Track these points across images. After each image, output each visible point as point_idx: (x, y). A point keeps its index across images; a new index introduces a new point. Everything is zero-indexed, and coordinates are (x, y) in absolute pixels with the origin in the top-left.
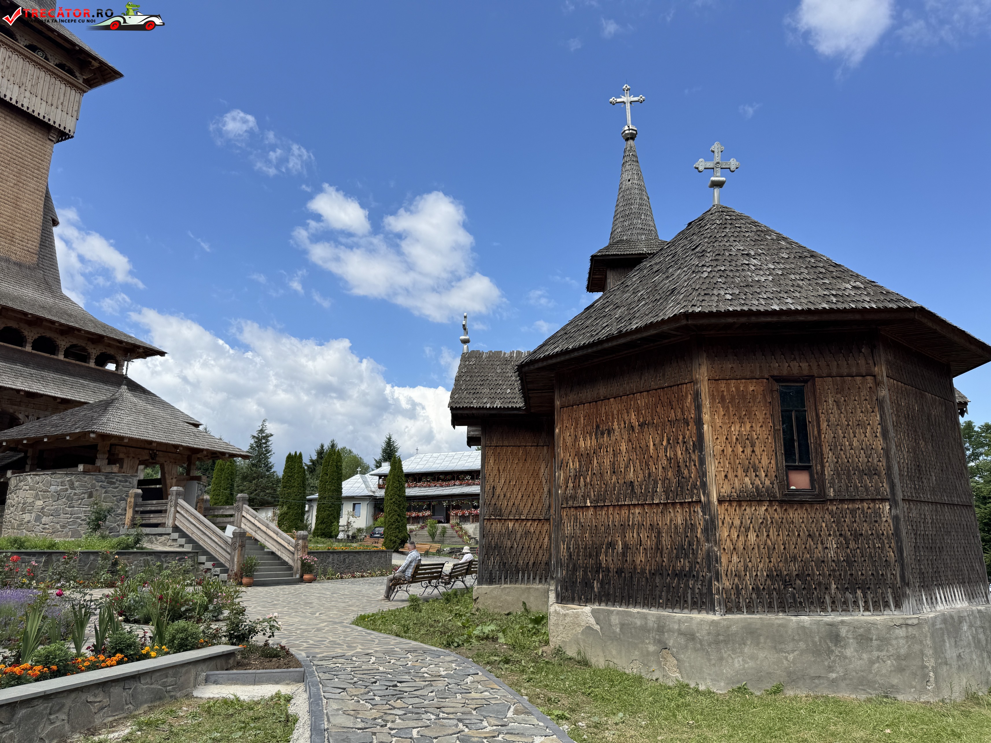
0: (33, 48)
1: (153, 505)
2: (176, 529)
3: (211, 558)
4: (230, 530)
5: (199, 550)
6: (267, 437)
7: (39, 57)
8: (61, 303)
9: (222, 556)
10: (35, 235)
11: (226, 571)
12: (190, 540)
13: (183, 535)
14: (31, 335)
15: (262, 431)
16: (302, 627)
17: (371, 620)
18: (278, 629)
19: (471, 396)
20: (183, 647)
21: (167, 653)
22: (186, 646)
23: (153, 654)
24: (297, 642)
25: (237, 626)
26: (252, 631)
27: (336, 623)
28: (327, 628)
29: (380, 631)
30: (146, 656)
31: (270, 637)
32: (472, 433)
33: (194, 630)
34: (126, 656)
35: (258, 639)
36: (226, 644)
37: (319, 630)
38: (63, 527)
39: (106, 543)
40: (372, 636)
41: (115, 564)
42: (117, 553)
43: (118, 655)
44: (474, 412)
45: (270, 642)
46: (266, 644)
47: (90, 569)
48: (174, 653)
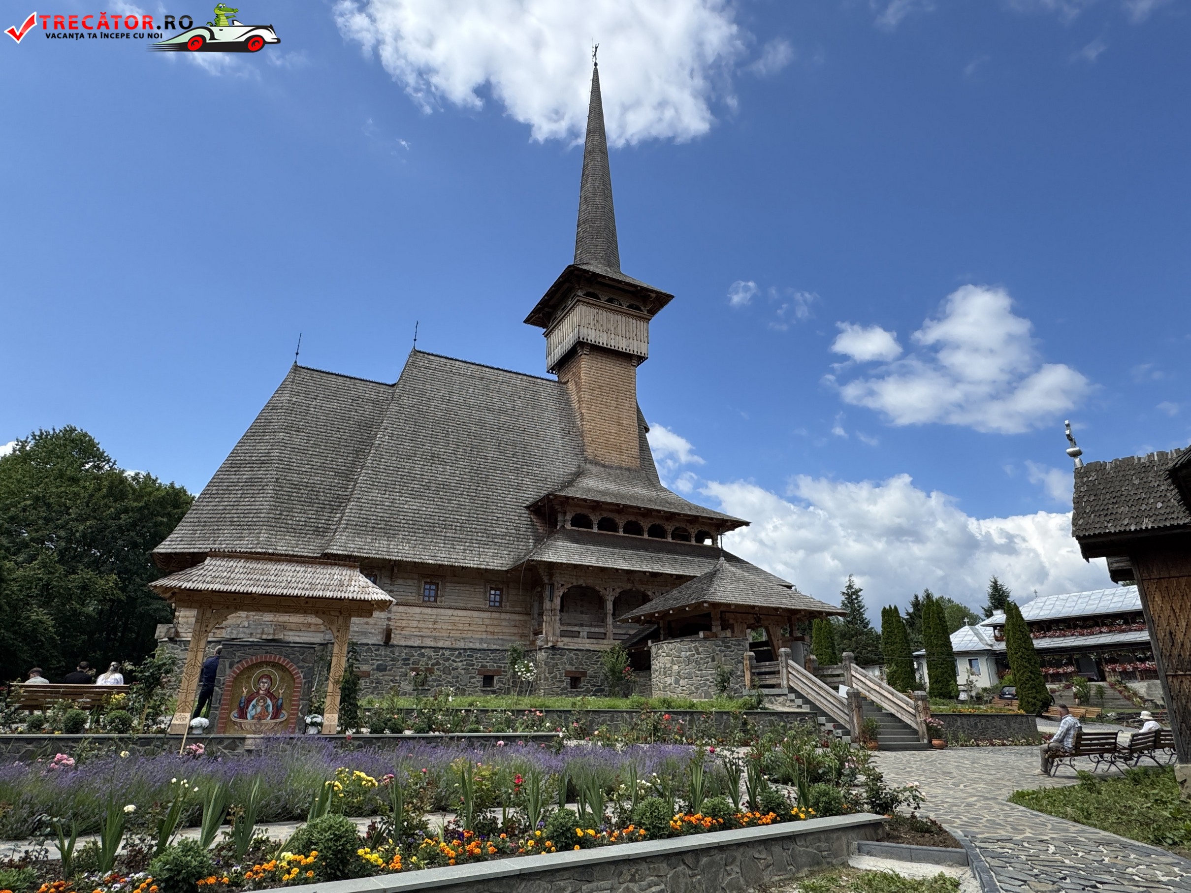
0: (610, 300)
1: (766, 666)
2: (791, 690)
3: (831, 719)
4: (843, 690)
5: (817, 711)
6: (856, 592)
7: (615, 305)
8: (662, 495)
9: (842, 717)
10: (636, 443)
11: (847, 733)
12: (807, 701)
13: (799, 696)
14: (646, 525)
15: (850, 587)
16: (947, 800)
17: (1033, 798)
18: (923, 800)
19: (1102, 518)
20: (827, 811)
21: (815, 817)
22: (832, 810)
23: (802, 816)
24: (948, 818)
25: (877, 793)
26: (895, 800)
27: (987, 799)
28: (979, 804)
29: (1050, 813)
30: (796, 818)
31: (915, 808)
32: (1115, 565)
33: (836, 795)
34: (778, 815)
35: (904, 810)
36: (870, 812)
37: (970, 805)
38: (697, 688)
39: (734, 704)
40: (1041, 819)
41: (745, 723)
42: (745, 713)
43: (771, 813)
44: (1113, 538)
45: (917, 814)
46: (913, 817)
47: (726, 728)
48: (821, 817)
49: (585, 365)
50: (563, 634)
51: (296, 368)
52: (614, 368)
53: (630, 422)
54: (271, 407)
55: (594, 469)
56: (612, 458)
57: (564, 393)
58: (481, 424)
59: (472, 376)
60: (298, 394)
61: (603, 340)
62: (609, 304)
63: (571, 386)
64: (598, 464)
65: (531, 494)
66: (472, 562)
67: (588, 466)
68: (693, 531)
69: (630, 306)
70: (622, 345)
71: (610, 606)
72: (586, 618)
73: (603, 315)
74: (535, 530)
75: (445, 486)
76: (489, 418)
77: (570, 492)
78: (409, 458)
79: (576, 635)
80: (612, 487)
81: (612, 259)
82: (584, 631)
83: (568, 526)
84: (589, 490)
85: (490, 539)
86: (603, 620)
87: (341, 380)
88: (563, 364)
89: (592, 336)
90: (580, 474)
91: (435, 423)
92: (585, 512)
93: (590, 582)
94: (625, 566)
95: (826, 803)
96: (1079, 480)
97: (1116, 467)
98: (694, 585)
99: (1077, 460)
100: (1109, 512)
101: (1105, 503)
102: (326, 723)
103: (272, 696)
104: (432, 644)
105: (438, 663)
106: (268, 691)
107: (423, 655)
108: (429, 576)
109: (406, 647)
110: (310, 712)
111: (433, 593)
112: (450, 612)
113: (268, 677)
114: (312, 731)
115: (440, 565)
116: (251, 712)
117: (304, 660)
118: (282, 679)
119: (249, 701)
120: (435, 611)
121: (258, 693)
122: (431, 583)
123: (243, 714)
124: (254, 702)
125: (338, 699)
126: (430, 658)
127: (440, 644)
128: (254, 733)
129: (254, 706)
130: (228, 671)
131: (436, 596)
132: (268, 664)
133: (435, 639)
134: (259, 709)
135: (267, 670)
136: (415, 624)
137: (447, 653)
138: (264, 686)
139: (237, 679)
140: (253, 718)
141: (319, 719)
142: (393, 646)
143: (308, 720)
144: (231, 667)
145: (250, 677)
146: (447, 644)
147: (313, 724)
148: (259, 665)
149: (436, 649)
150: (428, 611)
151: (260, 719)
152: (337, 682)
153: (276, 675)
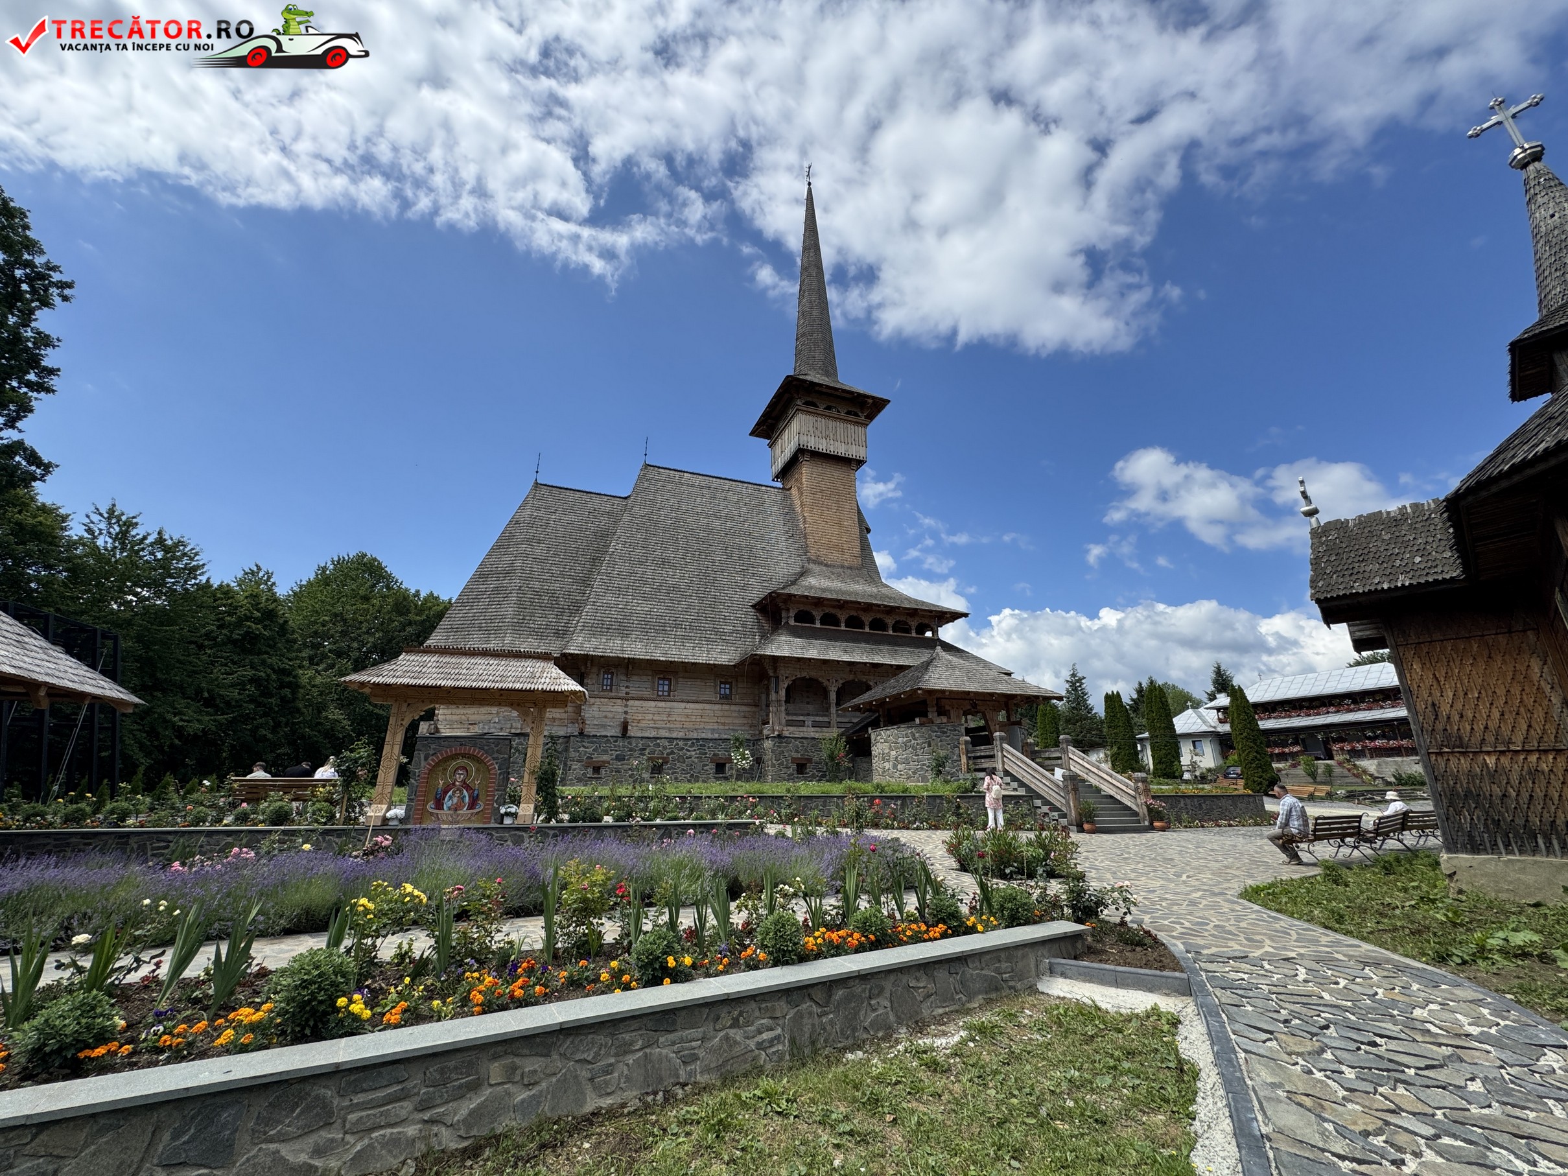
0: (829, 408)
1: (982, 750)
2: (1007, 773)
3: (1046, 802)
4: (1059, 773)
5: (1032, 794)
6: (1080, 680)
7: (833, 412)
8: (883, 590)
9: (1057, 800)
10: (857, 543)
11: (1064, 815)
12: (1022, 784)
13: (1014, 779)
14: (867, 619)
15: (1073, 675)
17: (1269, 894)
20: (1014, 920)
21: (995, 928)
22: (1019, 919)
23: (980, 928)
26: (1100, 903)
27: (1214, 894)
28: (1204, 902)
30: (972, 930)
31: (1125, 914)
32: (1358, 634)
34: (949, 928)
35: (1110, 914)
36: (1068, 920)
38: (914, 773)
39: (948, 787)
41: (958, 807)
42: (958, 797)
43: (940, 925)
44: (1360, 599)
46: (1123, 923)
47: (939, 811)
48: (1007, 927)
49: (807, 472)
50: (789, 723)
51: (537, 485)
52: (834, 473)
53: (851, 523)
54: (514, 522)
55: (817, 568)
56: (835, 557)
57: (787, 498)
58: (709, 530)
59: (700, 487)
60: (538, 509)
61: (822, 446)
62: (827, 412)
63: (794, 491)
64: (820, 563)
65: (756, 594)
66: (700, 656)
67: (811, 566)
68: (913, 624)
69: (849, 413)
70: (840, 449)
71: (833, 696)
72: (810, 708)
73: (821, 422)
74: (761, 628)
75: (675, 588)
76: (717, 524)
77: (793, 590)
78: (641, 563)
79: (802, 724)
80: (834, 584)
81: (830, 367)
82: (809, 720)
83: (792, 622)
84: (811, 588)
85: (718, 636)
86: (828, 709)
87: (578, 495)
88: (786, 472)
89: (812, 443)
90: (803, 573)
91: (665, 531)
92: (807, 608)
93: (814, 674)
94: (846, 658)
95: (1012, 910)
96: (1316, 541)
97: (1361, 523)
98: (909, 674)
99: (1313, 520)
100: (1355, 571)
101: (1349, 561)
102: (520, 812)
103: (468, 788)
104: (667, 735)
105: (672, 753)
106: (464, 782)
107: (658, 745)
108: (662, 672)
109: (642, 738)
110: (504, 804)
111: (666, 688)
112: (683, 705)
113: (464, 768)
114: (508, 821)
115: (671, 662)
116: (447, 803)
117: (498, 752)
118: (478, 770)
119: (446, 792)
120: (669, 704)
121: (454, 784)
122: (664, 679)
123: (440, 805)
124: (450, 793)
125: (534, 789)
126: (665, 748)
127: (674, 735)
128: (451, 823)
129: (450, 797)
130: (423, 763)
131: (669, 691)
132: (464, 756)
133: (670, 730)
134: (455, 800)
135: (461, 761)
136: (650, 716)
137: (681, 743)
138: (460, 778)
139: (432, 771)
140: (449, 808)
141: (513, 809)
142: (630, 737)
143: (503, 811)
144: (426, 759)
145: (445, 769)
146: (681, 735)
147: (508, 814)
148: (455, 757)
149: (671, 739)
150: (662, 704)
151: (456, 810)
152: (532, 773)
153: (472, 766)
